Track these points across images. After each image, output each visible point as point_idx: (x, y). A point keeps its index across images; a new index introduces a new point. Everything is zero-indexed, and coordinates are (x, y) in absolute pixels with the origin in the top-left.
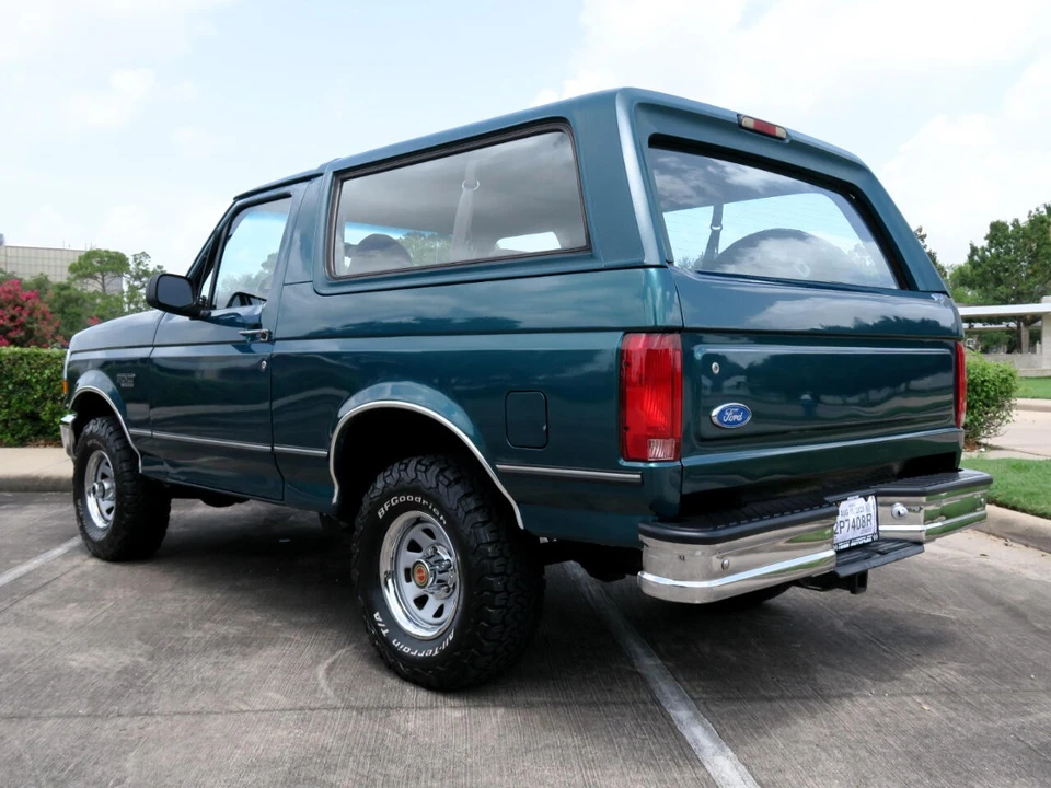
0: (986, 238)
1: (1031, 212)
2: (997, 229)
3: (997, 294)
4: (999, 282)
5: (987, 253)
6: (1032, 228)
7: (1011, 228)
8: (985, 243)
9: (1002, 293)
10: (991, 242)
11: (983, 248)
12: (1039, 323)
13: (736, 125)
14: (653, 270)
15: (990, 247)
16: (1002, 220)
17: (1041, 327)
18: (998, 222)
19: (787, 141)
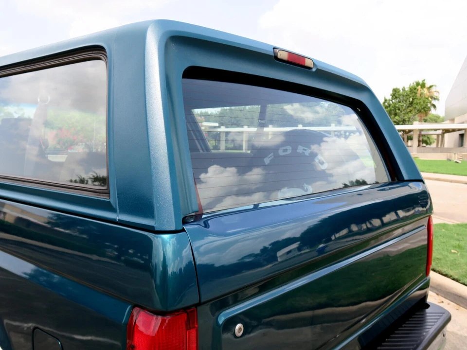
0: (391, 95)
1: (410, 84)
2: (395, 91)
3: (395, 120)
4: (396, 114)
5: (391, 102)
6: (410, 91)
7: (401, 91)
8: (390, 97)
9: (397, 120)
10: (393, 97)
11: (389, 100)
12: (412, 133)
13: (271, 59)
14: (166, 237)
15: (392, 99)
16: (398, 87)
17: (413, 135)
18: (396, 88)
19: (314, 70)
